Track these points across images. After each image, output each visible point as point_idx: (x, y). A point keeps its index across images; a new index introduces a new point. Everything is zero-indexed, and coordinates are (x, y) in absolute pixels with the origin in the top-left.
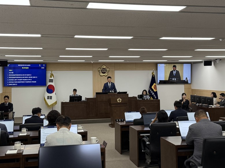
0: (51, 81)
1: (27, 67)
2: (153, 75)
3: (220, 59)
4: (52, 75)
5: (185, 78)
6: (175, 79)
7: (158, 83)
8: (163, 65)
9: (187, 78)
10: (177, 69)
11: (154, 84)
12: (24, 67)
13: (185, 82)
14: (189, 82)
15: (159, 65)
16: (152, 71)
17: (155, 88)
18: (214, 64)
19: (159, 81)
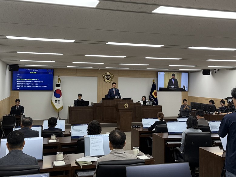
0: (58, 86)
1: (35, 71)
2: (153, 83)
3: (219, 69)
4: (59, 80)
5: (183, 86)
6: (174, 87)
7: (158, 90)
8: (163, 73)
9: (184, 86)
10: (176, 78)
11: (155, 91)
12: (32, 71)
13: (183, 90)
14: (186, 89)
15: (159, 73)
16: (153, 79)
17: (156, 94)
18: (212, 74)
19: (159, 89)
